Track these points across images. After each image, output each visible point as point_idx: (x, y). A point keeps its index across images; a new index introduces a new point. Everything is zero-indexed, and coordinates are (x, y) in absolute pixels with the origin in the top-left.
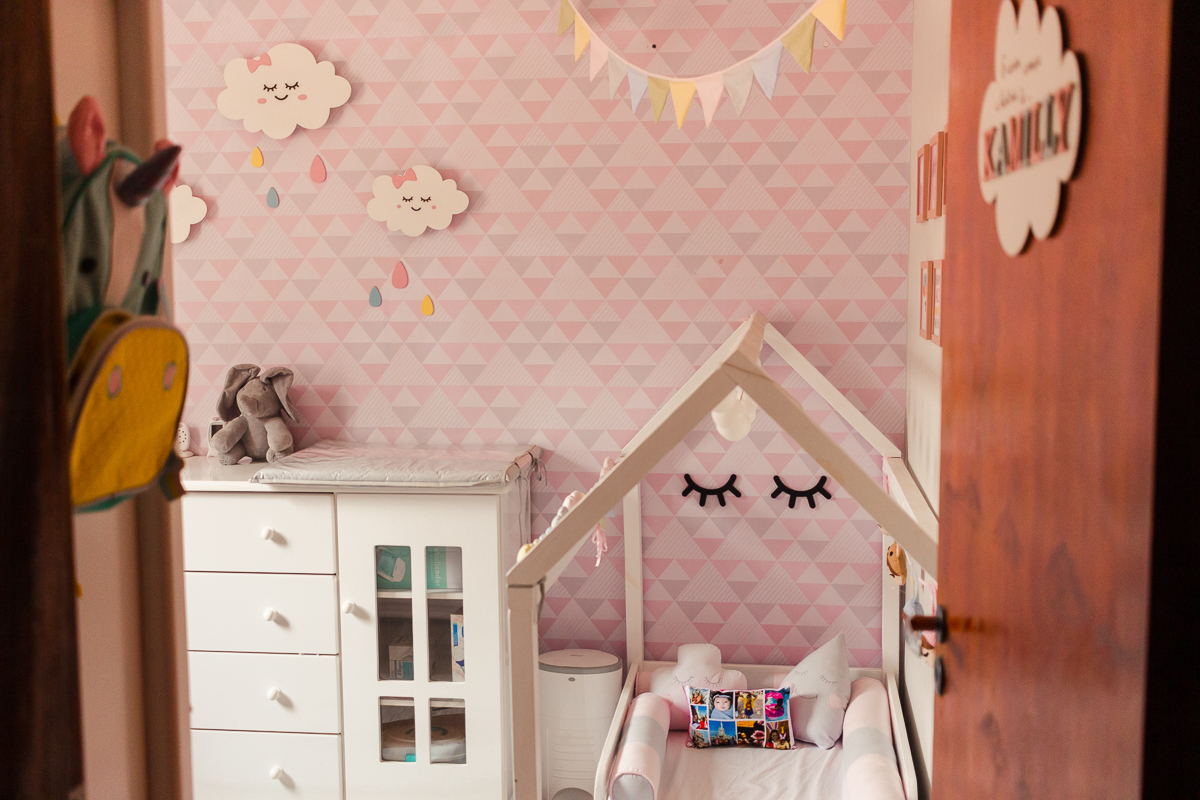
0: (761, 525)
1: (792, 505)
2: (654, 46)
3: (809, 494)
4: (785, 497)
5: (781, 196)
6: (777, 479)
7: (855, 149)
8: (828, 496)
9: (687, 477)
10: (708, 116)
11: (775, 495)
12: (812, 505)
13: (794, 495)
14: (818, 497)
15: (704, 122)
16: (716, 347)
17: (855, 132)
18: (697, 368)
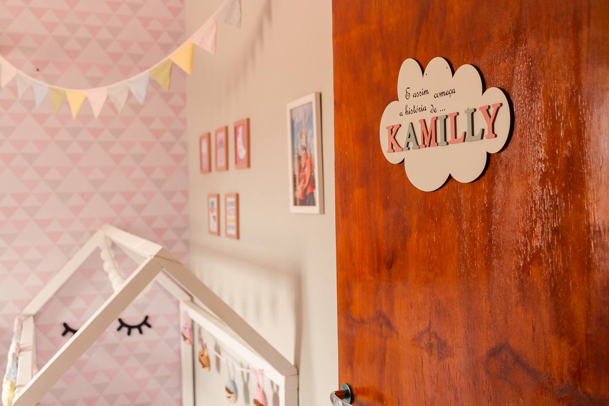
0: (111, 348)
1: (129, 333)
2: (38, 70)
3: (139, 327)
4: (125, 330)
5: (117, 158)
6: (120, 320)
7: (158, 133)
8: (149, 326)
9: (65, 325)
10: (96, 112)
11: (119, 329)
12: (141, 332)
13: (130, 328)
14: (144, 328)
15: (71, 116)
16: (82, 246)
17: (157, 125)
18: (70, 259)
